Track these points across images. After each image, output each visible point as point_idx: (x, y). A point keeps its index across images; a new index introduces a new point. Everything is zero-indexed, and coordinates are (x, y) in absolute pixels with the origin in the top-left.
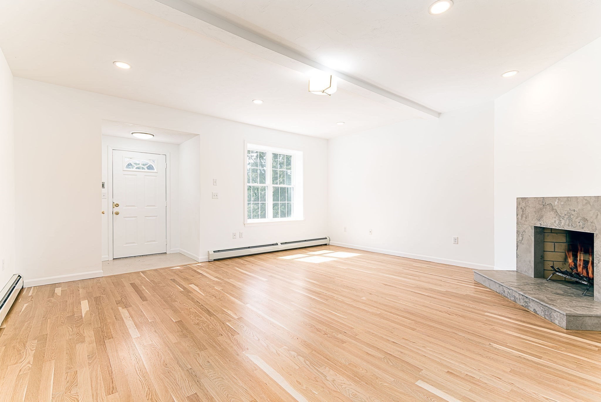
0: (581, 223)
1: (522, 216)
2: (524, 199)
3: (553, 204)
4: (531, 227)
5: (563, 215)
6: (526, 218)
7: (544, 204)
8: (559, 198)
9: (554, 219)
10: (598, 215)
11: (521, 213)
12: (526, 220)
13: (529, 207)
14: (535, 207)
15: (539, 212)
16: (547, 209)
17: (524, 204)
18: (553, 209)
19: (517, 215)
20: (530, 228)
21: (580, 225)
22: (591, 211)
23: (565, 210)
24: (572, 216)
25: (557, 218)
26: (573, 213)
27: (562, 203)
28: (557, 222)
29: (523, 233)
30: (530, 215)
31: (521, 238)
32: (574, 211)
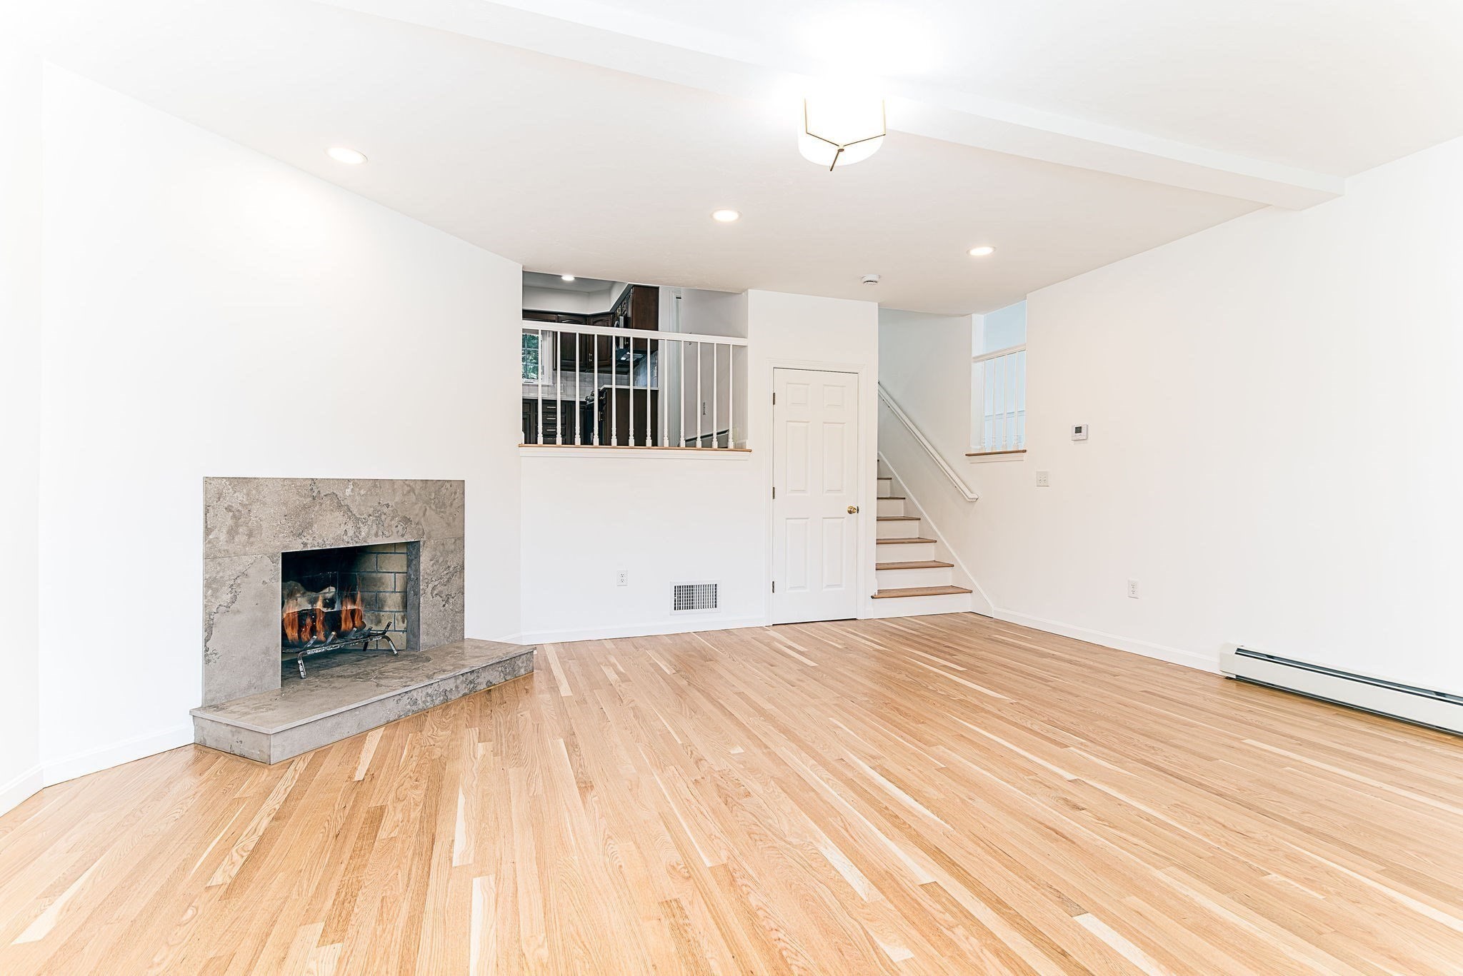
0: (400, 528)
1: (232, 532)
2: (239, 482)
3: (340, 494)
4: (271, 557)
5: (365, 516)
6: (250, 535)
7: (314, 494)
8: (356, 483)
9: (343, 528)
10: (426, 509)
11: (230, 522)
12: (252, 539)
13: (265, 504)
14: (285, 504)
15: (298, 515)
16: (324, 506)
17: (241, 496)
18: (340, 506)
19: (208, 531)
20: (267, 561)
21: (398, 532)
22: (416, 504)
23: (369, 504)
24: (383, 517)
25: (350, 524)
26: (385, 510)
27: (362, 492)
28: (351, 533)
29: (239, 581)
30: (264, 524)
31: (226, 597)
32: (388, 506)
